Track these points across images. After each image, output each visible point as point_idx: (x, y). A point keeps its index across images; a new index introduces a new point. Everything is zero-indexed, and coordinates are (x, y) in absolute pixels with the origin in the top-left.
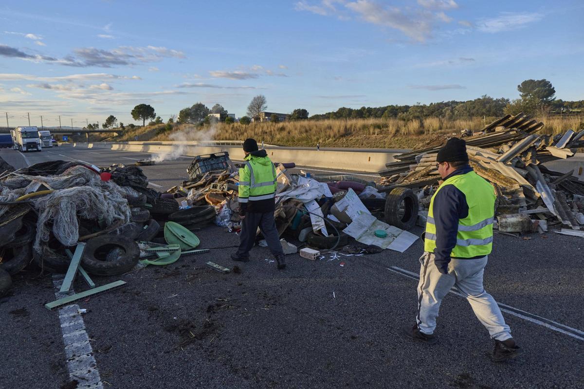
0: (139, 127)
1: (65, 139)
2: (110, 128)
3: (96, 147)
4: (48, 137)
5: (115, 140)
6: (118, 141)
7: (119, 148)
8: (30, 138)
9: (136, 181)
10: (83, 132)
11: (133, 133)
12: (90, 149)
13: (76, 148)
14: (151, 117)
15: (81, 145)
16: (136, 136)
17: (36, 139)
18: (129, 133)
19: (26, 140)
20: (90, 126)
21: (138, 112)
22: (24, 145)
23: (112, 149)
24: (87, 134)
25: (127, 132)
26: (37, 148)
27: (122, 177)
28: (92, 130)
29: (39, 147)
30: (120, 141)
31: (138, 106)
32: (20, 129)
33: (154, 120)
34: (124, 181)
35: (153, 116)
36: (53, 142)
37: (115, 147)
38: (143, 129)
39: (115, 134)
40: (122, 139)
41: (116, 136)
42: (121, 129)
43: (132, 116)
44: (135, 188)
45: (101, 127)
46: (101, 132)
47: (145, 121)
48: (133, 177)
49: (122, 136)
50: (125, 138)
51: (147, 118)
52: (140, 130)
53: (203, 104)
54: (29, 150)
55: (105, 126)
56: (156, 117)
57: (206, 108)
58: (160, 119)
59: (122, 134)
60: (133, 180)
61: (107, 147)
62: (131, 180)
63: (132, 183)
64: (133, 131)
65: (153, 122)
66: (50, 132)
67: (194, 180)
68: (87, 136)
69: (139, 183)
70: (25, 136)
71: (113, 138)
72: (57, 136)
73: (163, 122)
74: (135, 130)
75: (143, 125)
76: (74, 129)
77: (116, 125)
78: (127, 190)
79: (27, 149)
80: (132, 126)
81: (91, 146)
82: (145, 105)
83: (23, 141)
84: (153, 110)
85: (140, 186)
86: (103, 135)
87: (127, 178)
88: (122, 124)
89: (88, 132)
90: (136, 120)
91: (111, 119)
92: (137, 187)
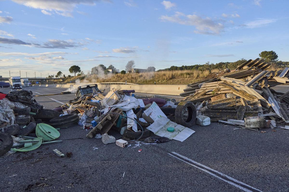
0: (73, 77)
1: (37, 83)
2: (59, 77)
3: (50, 86)
4: (27, 82)
5: (60, 83)
6: (62, 83)
7: (59, 86)
8: (17, 82)
9: (23, 99)
10: (46, 79)
11: (70, 79)
12: (46, 87)
13: (40, 87)
14: (78, 72)
15: (43, 85)
16: (71, 81)
17: (20, 83)
18: (68, 80)
19: (14, 83)
20: (50, 76)
21: (72, 69)
22: (13, 85)
23: (56, 87)
24: (47, 80)
25: (67, 79)
26: (20, 87)
27: (13, 96)
28: (50, 78)
29: (21, 86)
30: (63, 83)
31: (72, 66)
32: (12, 78)
33: (80, 73)
34: (15, 99)
35: (80, 71)
36: (30, 84)
37: (58, 86)
38: (75, 77)
39: (61, 80)
40: (64, 83)
41: (62, 81)
42: (64, 78)
43: (69, 71)
44: (23, 103)
45: (55, 77)
46: (55, 79)
47: (76, 74)
48: (22, 96)
49: (64, 81)
50: (66, 82)
51: (77, 72)
52: (73, 78)
53: (103, 65)
54: (16, 88)
55: (57, 76)
56: (81, 71)
57: (105, 66)
58: (83, 73)
59: (64, 80)
60: (22, 98)
61: (54, 86)
62: (20, 98)
63: (20, 100)
64: (70, 78)
65: (80, 74)
66: (29, 80)
67: (76, 100)
68: (47, 81)
69: (26, 100)
70: (14, 81)
71: (60, 82)
72: (34, 81)
73: (84, 74)
74: (71, 78)
75: (74, 76)
76: (42, 78)
77: (62, 76)
78: (16, 104)
79: (15, 87)
80: (69, 76)
81: (47, 85)
82: (76, 66)
83: (13, 84)
84: (80, 68)
85: (27, 102)
86: (56, 81)
87: (17, 97)
88: (64, 75)
89: (48, 79)
90: (71, 73)
91: (60, 73)
92: (24, 102)
